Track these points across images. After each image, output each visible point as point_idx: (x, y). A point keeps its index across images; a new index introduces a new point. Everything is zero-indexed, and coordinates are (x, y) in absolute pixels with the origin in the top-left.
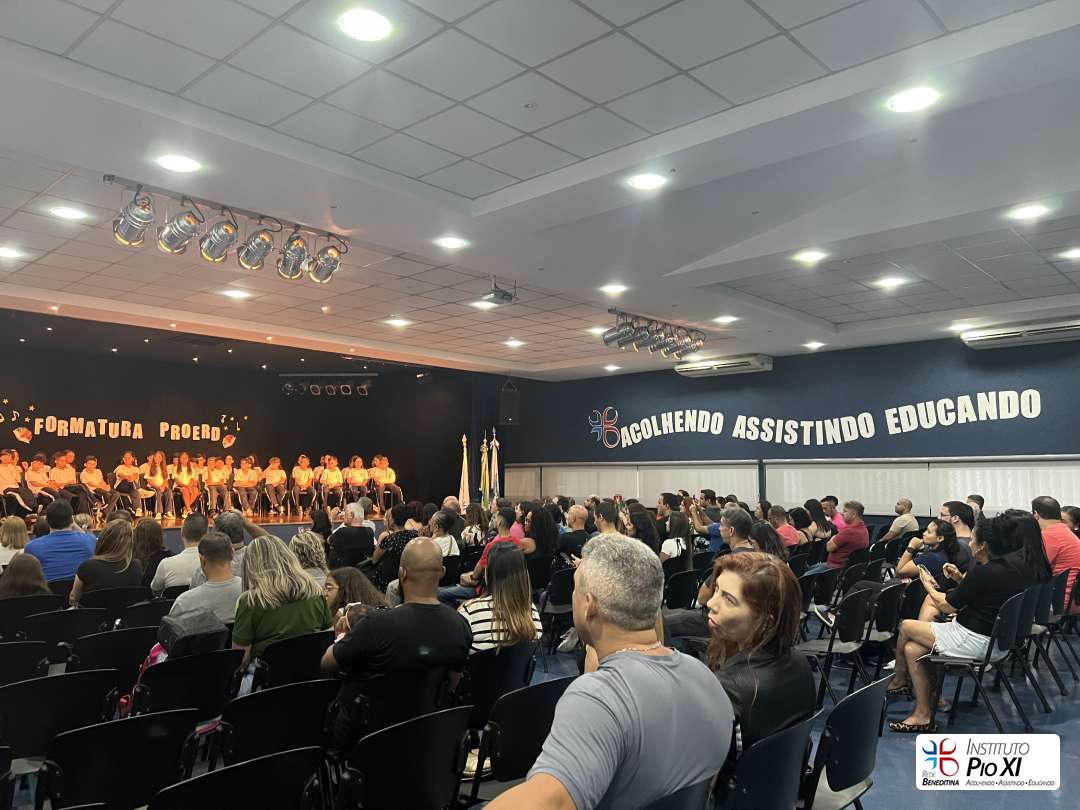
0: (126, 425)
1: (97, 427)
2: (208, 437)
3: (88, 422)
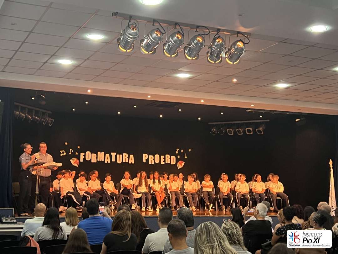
0: (126, 155)
1: (111, 156)
2: (169, 162)
3: (106, 155)
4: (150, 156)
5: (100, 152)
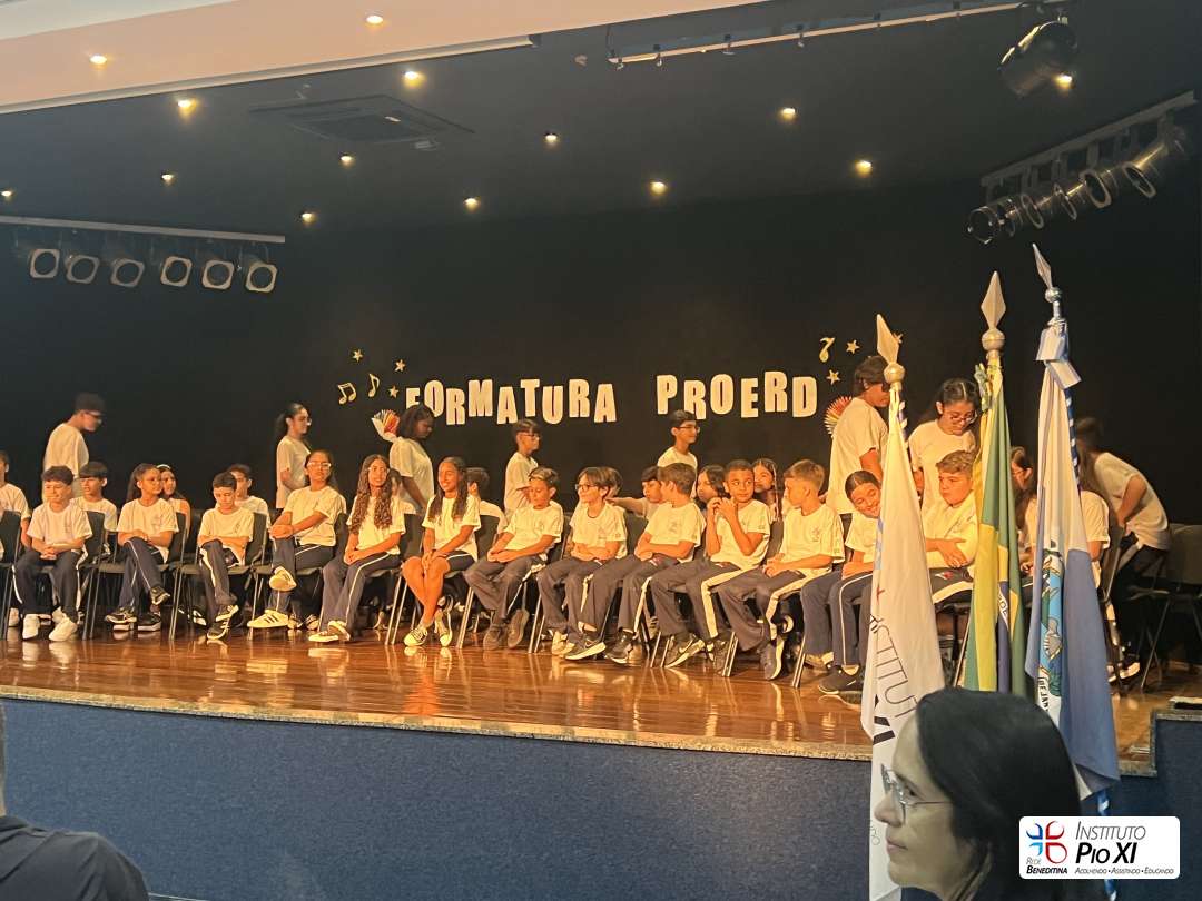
1: (520, 397)
2: (782, 407)
3: (502, 390)
4: (689, 385)
5: (477, 382)
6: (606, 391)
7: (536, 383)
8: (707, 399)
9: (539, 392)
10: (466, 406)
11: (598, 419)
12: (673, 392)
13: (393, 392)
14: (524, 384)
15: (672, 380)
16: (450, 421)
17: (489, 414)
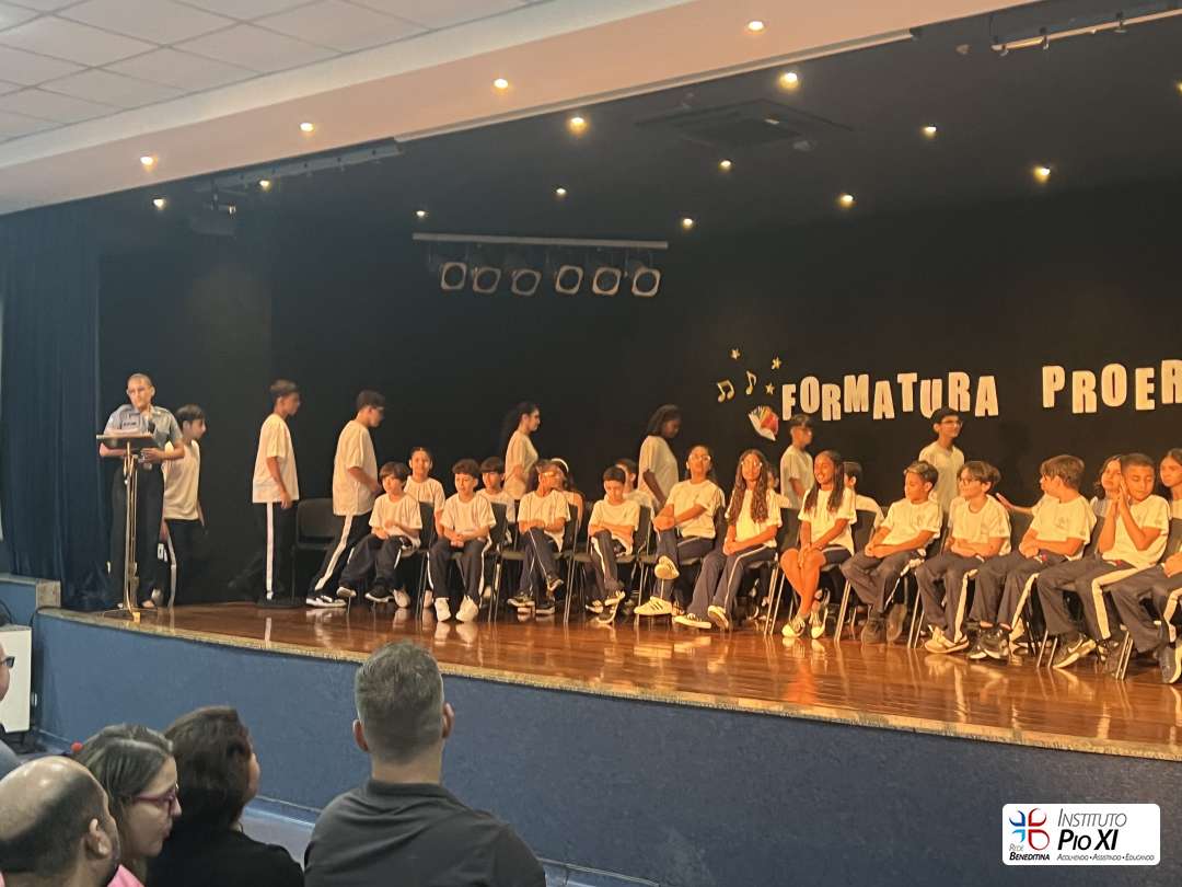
1: (896, 390)
3: (878, 384)
4: (1077, 376)
5: (853, 377)
6: (987, 384)
7: (913, 377)
8: (1098, 390)
9: (916, 387)
10: (841, 401)
11: (979, 413)
12: (1060, 385)
13: (770, 389)
14: (901, 378)
15: (1059, 371)
16: (826, 417)
17: (865, 409)
